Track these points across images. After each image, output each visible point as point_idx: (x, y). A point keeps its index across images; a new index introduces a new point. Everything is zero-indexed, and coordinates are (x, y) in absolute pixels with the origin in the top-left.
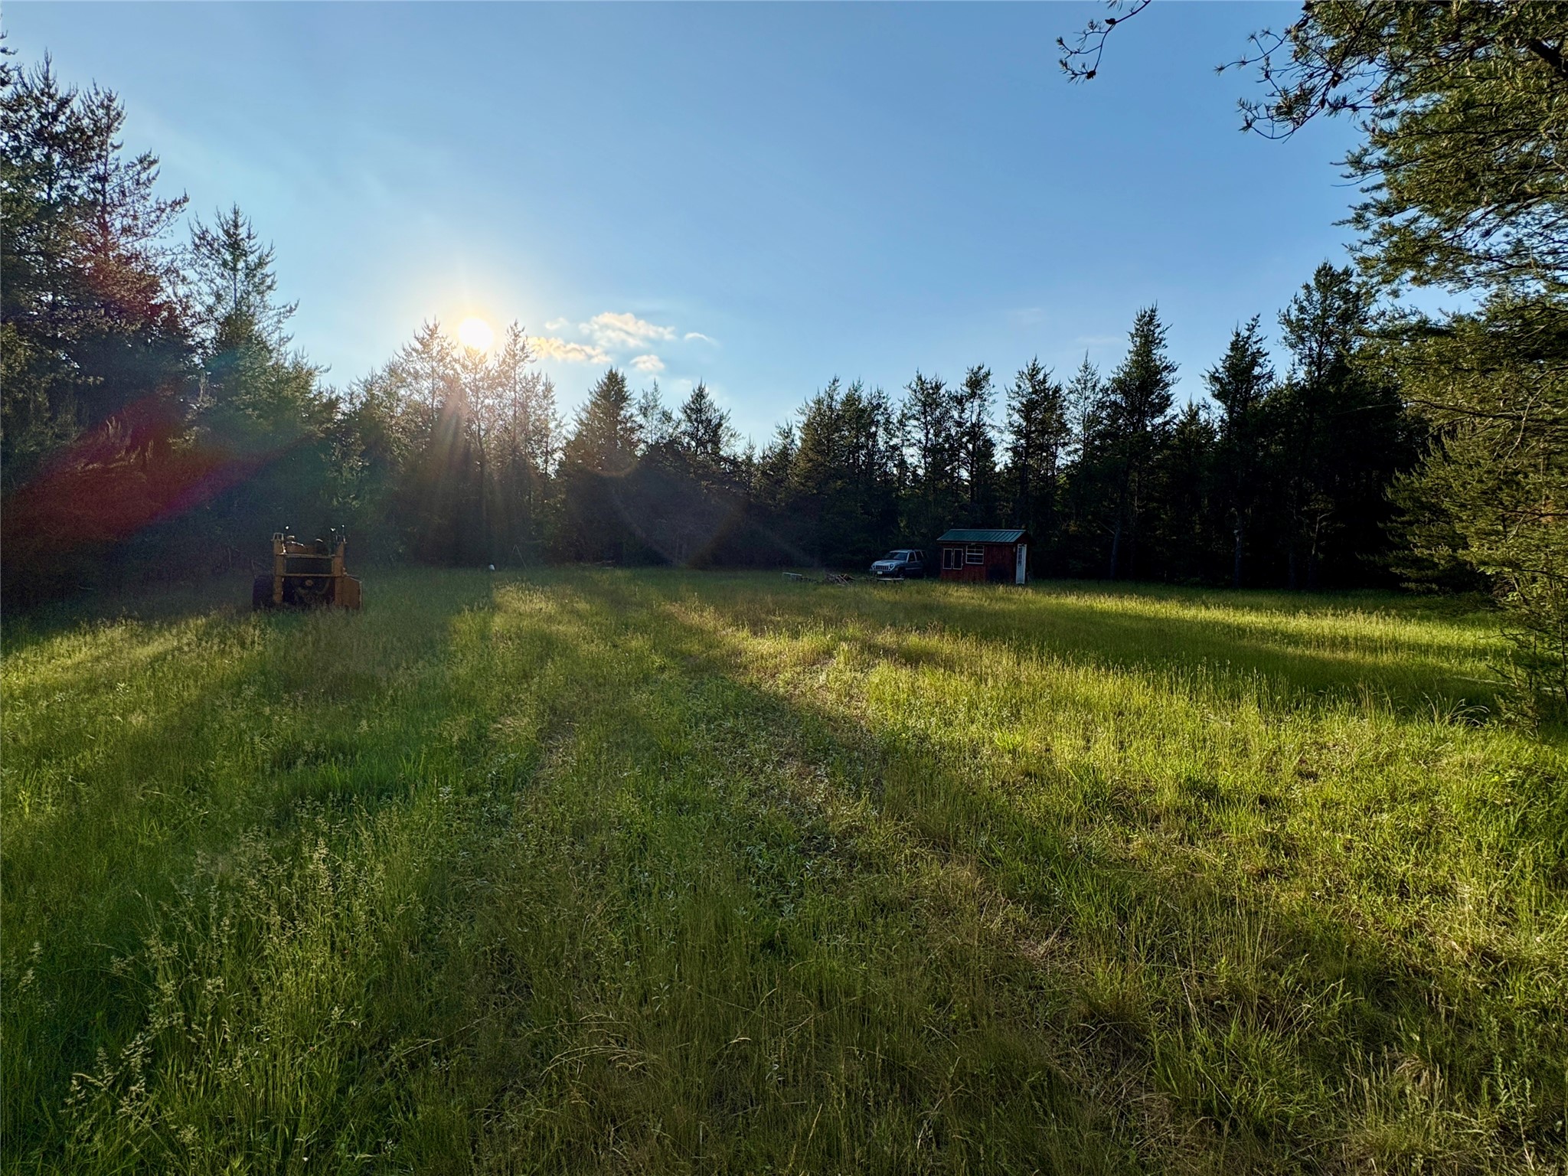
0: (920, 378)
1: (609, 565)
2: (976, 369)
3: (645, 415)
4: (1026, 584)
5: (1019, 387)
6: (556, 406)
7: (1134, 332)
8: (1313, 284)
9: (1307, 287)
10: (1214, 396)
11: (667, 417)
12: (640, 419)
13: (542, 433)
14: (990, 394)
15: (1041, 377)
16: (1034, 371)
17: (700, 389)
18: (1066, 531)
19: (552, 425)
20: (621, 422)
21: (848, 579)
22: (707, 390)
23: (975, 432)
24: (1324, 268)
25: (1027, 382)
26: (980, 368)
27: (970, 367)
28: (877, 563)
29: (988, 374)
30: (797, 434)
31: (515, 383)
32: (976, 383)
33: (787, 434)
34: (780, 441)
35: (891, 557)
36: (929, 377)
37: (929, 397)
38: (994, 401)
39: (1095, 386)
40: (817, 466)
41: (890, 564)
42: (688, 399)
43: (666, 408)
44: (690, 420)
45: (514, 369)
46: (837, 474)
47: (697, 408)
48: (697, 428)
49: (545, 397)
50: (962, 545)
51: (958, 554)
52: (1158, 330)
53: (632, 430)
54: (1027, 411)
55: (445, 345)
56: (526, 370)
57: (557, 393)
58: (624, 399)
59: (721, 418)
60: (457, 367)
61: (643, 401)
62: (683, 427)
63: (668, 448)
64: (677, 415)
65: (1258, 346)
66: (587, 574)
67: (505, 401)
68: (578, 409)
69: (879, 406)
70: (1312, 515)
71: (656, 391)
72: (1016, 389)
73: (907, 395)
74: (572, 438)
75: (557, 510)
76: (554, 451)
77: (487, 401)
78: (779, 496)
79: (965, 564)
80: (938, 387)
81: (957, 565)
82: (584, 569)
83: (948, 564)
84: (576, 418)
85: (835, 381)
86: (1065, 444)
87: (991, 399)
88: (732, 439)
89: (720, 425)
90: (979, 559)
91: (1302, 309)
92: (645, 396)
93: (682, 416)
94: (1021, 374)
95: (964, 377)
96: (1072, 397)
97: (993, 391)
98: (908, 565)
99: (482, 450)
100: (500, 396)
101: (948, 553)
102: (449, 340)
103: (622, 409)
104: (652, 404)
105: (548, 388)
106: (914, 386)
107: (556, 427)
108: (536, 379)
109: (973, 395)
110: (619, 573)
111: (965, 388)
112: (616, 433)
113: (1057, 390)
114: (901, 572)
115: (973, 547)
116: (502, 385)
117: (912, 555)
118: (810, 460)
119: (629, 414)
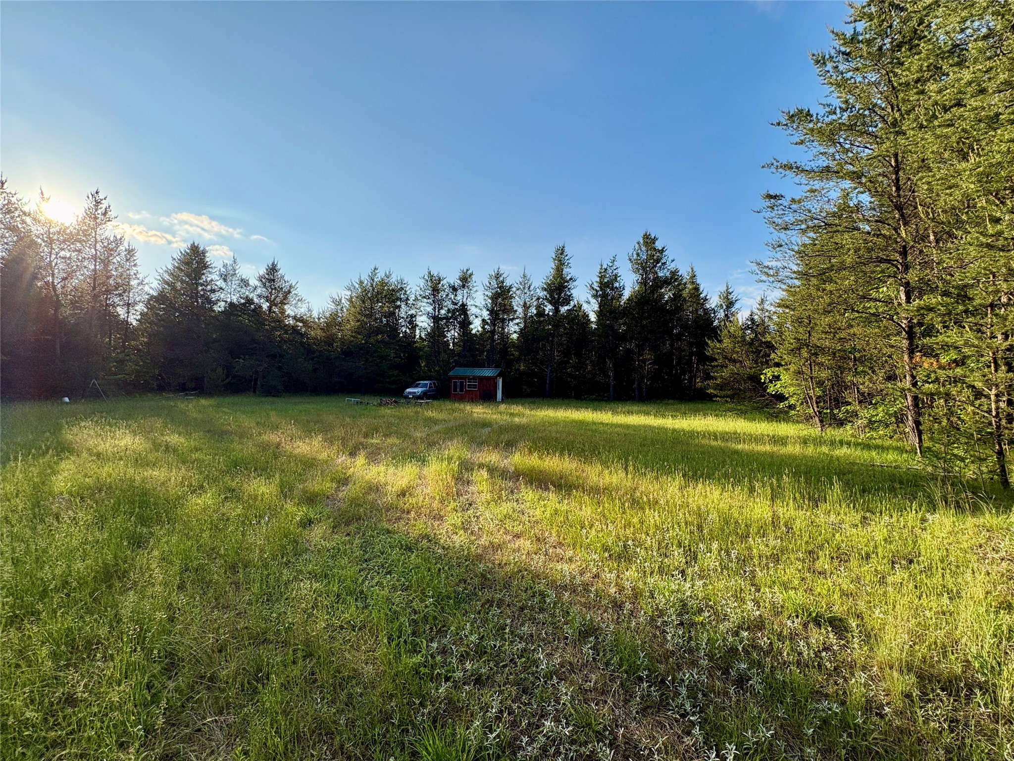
0: (430, 273)
1: (192, 395)
2: (465, 271)
3: (225, 280)
4: (503, 401)
5: (490, 283)
6: (138, 268)
7: (554, 257)
8: (642, 242)
9: (638, 243)
10: (592, 296)
11: (245, 283)
12: (220, 283)
13: (124, 287)
14: (473, 287)
15: (501, 279)
16: (498, 275)
17: (273, 264)
18: (519, 369)
19: (134, 283)
20: (202, 285)
21: (395, 402)
22: (279, 267)
23: (463, 309)
24: (646, 234)
25: (494, 281)
26: (467, 270)
27: (462, 269)
28: (408, 390)
29: (471, 275)
30: (345, 303)
31: (96, 242)
32: (465, 279)
33: (338, 303)
34: (333, 306)
35: (416, 386)
36: (435, 273)
37: (435, 286)
38: (476, 291)
39: (529, 287)
40: (363, 325)
41: (418, 390)
42: (263, 271)
43: (244, 277)
44: (265, 286)
45: (95, 229)
46: (378, 331)
47: (271, 276)
48: (271, 293)
49: (127, 260)
50: (464, 378)
51: (462, 383)
52: (566, 258)
53: (213, 291)
54: (495, 298)
55: (14, 200)
56: (109, 231)
57: (139, 256)
58: (206, 267)
59: (291, 287)
60: (28, 220)
61: (223, 269)
62: (259, 291)
63: (246, 308)
64: (253, 282)
65: (616, 271)
66: (172, 404)
67: (83, 255)
68: (161, 271)
69: (402, 288)
70: (644, 361)
71: (235, 263)
72: (488, 284)
73: (422, 283)
74: (155, 294)
75: (139, 350)
76: (135, 303)
77: (62, 254)
78: (335, 344)
79: (466, 390)
80: (440, 280)
81: (461, 390)
82: (168, 399)
83: (455, 390)
84: (159, 278)
85: (375, 269)
86: (512, 319)
87: (474, 289)
88: (299, 303)
89: (289, 292)
90: (475, 386)
91: (638, 255)
92: (225, 266)
93: (258, 283)
94: (491, 276)
95: (458, 274)
96: (518, 292)
97: (475, 285)
98: (429, 391)
99: (57, 296)
100: (79, 251)
101: (455, 383)
102: (19, 196)
103: (203, 274)
104: (231, 272)
105: (130, 252)
106: (426, 277)
107: (139, 284)
108: (118, 241)
109: (464, 286)
110: (203, 402)
111: (459, 281)
112: (198, 292)
113: (510, 287)
114: (424, 396)
115: (471, 379)
116: (80, 241)
117: (430, 384)
118: (358, 321)
119: (209, 279)
